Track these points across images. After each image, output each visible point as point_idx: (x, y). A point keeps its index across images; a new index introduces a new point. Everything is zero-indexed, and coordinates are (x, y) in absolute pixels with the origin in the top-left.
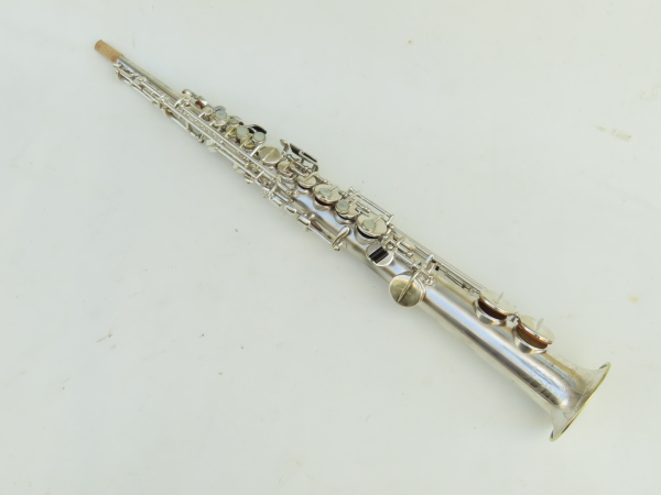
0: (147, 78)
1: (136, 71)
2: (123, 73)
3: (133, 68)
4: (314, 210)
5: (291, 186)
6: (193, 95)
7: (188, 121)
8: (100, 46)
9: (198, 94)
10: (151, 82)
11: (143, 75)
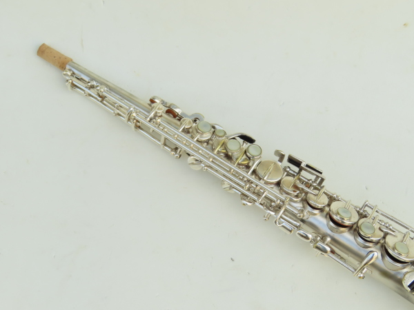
0: (107, 86)
1: (93, 79)
2: (76, 82)
3: (88, 75)
4: (329, 232)
5: (299, 206)
6: (163, 103)
7: (164, 135)
8: (43, 52)
9: (169, 101)
10: (111, 89)
11: (102, 83)
